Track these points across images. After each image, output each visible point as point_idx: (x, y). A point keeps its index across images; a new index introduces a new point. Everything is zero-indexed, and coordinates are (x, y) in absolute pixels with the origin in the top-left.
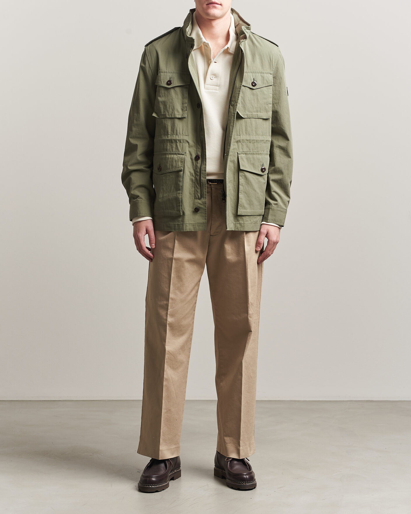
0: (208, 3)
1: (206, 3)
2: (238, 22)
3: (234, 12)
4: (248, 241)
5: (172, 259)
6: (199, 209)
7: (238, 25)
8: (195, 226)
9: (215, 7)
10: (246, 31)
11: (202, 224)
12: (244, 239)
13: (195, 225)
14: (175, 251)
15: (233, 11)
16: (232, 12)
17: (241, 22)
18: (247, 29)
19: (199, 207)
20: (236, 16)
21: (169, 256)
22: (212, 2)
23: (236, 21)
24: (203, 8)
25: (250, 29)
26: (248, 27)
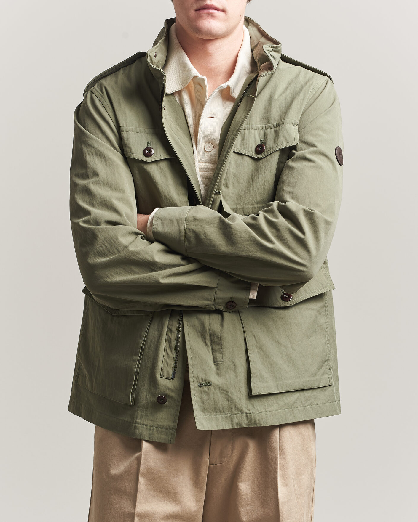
0: (199, 7)
1: (195, 7)
2: (258, 39)
3: (250, 24)
4: (284, 477)
5: (132, 516)
6: (166, 400)
7: (256, 45)
8: (151, 431)
9: (212, 16)
10: (272, 55)
11: (166, 429)
12: (276, 473)
13: (152, 428)
14: (138, 500)
15: (248, 21)
16: (247, 25)
17: (263, 40)
18: (275, 51)
19: (166, 395)
20: (254, 30)
21: (127, 510)
22: (206, 5)
23: (254, 37)
24: (188, 18)
25: (278, 52)
26: (276, 48)
